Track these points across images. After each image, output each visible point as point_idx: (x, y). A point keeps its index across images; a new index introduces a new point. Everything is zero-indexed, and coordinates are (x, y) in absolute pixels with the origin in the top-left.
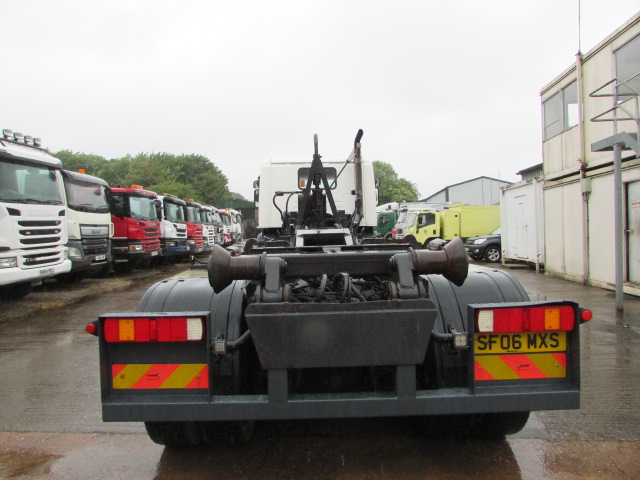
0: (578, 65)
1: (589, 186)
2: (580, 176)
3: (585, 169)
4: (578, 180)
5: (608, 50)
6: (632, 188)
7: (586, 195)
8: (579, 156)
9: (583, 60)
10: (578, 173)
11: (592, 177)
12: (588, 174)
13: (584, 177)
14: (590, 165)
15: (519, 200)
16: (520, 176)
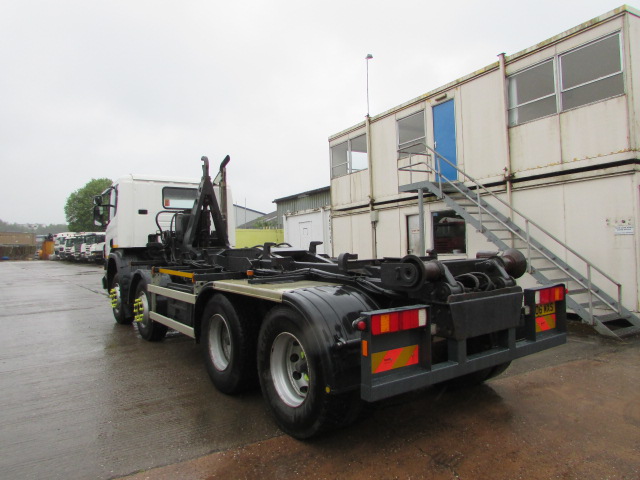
0: (367, 124)
1: (377, 216)
2: (369, 208)
3: (373, 203)
4: (367, 212)
5: (392, 118)
6: (411, 219)
7: (375, 223)
8: (369, 193)
9: (370, 121)
10: (367, 206)
11: (379, 210)
12: (376, 207)
13: (373, 209)
14: (377, 201)
15: (304, 226)
16: (275, 204)
